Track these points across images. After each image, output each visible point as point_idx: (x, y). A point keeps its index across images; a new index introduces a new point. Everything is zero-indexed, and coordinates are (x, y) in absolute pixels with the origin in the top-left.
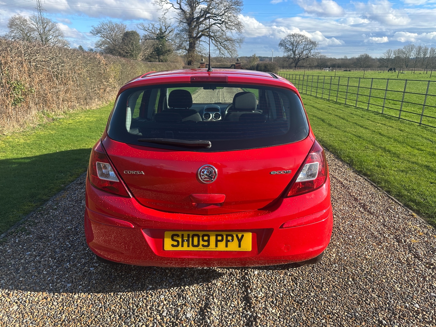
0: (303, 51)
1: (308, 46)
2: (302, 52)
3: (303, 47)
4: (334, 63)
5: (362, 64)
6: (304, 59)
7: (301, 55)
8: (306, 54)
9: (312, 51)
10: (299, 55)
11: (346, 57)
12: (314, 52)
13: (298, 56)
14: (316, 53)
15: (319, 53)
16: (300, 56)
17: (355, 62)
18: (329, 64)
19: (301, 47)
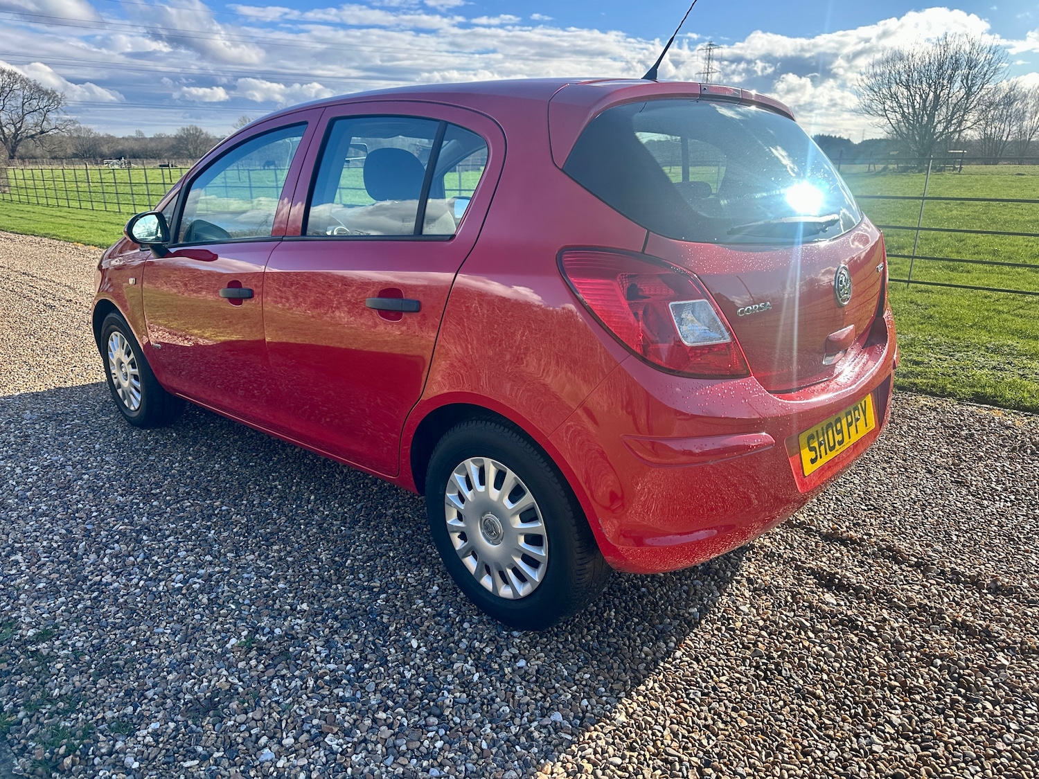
0: (24, 115)
1: (34, 102)
2: (22, 120)
3: (19, 104)
4: (120, 147)
5: (192, 151)
6: (32, 137)
7: (19, 125)
8: (36, 125)
9: (51, 116)
10: (14, 125)
11: (139, 132)
12: (57, 119)
13: (13, 130)
14: (66, 121)
15: (74, 122)
16: (17, 130)
17: (173, 146)
18: (105, 149)
19: (13, 103)
